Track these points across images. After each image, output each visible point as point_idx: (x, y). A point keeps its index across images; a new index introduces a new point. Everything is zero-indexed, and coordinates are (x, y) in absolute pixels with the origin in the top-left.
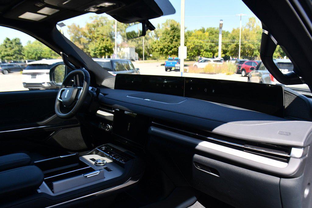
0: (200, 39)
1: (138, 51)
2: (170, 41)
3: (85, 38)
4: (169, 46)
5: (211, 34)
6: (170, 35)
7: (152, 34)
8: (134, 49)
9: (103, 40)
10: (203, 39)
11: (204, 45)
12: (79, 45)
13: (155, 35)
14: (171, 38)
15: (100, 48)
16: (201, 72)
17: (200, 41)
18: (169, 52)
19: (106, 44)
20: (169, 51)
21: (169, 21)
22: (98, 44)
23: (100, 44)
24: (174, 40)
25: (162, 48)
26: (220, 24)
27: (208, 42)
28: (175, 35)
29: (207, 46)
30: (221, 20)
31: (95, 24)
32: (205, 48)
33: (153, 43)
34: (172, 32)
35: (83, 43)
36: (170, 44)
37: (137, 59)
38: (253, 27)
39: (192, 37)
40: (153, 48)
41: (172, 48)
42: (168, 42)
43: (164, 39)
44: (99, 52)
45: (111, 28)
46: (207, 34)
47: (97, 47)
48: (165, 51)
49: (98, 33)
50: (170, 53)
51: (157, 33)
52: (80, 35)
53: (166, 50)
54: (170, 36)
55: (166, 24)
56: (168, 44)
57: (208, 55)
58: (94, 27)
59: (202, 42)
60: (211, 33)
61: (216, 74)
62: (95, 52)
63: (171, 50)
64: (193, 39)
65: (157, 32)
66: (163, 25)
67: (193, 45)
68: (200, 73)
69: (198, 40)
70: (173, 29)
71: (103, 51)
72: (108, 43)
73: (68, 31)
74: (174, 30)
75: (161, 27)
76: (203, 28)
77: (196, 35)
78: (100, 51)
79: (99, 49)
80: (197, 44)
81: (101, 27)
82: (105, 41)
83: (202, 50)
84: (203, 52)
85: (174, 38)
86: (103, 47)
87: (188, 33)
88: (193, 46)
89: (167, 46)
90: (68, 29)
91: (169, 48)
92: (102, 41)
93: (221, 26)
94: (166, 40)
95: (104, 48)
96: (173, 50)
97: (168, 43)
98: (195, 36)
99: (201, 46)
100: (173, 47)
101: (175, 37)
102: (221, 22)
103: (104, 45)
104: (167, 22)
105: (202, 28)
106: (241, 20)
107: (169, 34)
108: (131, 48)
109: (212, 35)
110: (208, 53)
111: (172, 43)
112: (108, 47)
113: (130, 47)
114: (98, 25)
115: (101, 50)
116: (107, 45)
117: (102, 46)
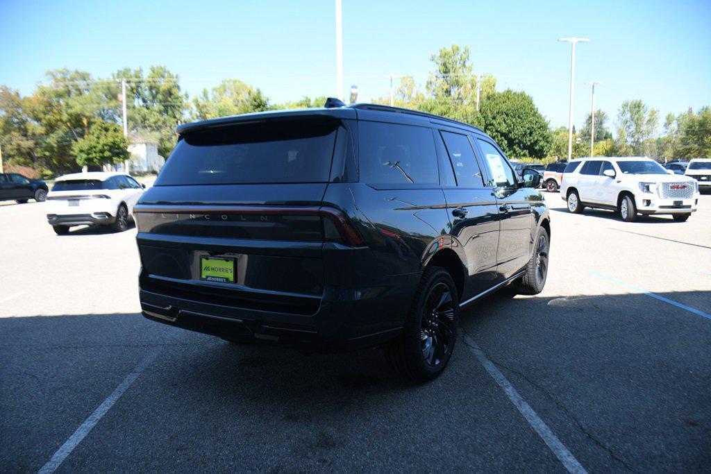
3: (37, 123)
7: (191, 113)
8: (156, 147)
9: (107, 130)
12: (22, 140)
13: (198, 114)
15: (100, 147)
19: (114, 138)
21: (228, 82)
22: (93, 138)
23: (98, 138)
26: (352, 94)
30: (354, 87)
35: (34, 134)
38: (410, 97)
44: (98, 155)
47: (93, 144)
49: (70, 111)
51: (204, 110)
52: (24, 115)
55: (222, 90)
58: (59, 96)
62: (91, 156)
65: (203, 107)
66: (214, 93)
71: (107, 154)
72: (117, 137)
74: (261, 107)
75: (210, 97)
76: (307, 98)
78: (101, 154)
79: (97, 150)
81: (76, 98)
82: (110, 133)
86: (106, 145)
92: (104, 132)
93: (354, 98)
95: (111, 147)
102: (354, 91)
103: (110, 140)
104: (224, 86)
105: (305, 99)
106: (391, 86)
108: (149, 145)
112: (118, 146)
113: (146, 144)
115: (102, 151)
116: (116, 139)
117: (105, 143)
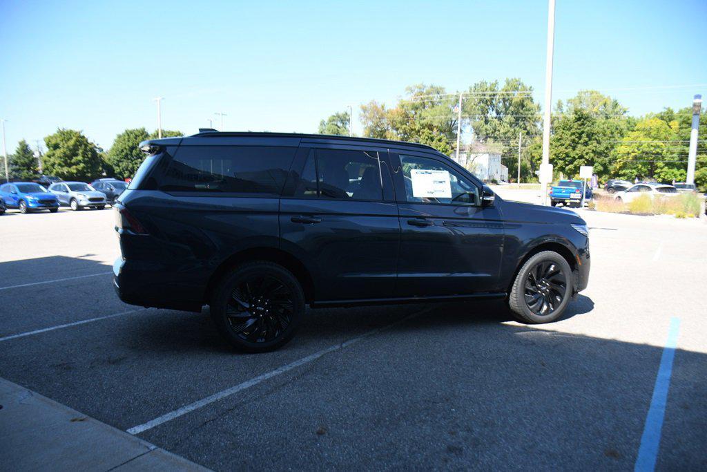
0: (655, 138)
1: (509, 162)
2: (570, 145)
3: (395, 132)
4: (567, 155)
5: (684, 125)
6: (573, 130)
8: (500, 156)
10: (663, 137)
11: (664, 152)
14: (573, 137)
16: (623, 211)
17: (657, 142)
18: (567, 168)
20: (567, 165)
21: (585, 93)
24: (582, 141)
25: (554, 159)
26: (696, 105)
27: (675, 144)
28: (583, 132)
29: (672, 153)
30: (698, 97)
31: (418, 102)
32: (667, 159)
33: (535, 149)
34: (576, 125)
36: (570, 149)
37: (506, 179)
39: (636, 134)
40: (533, 157)
41: (574, 159)
42: (566, 145)
43: (559, 140)
45: (450, 112)
46: (675, 124)
48: (559, 165)
49: (422, 122)
50: (570, 169)
52: (386, 125)
53: (560, 163)
54: (573, 134)
55: (577, 101)
56: (567, 151)
57: (675, 175)
58: (416, 108)
59: (660, 143)
60: (684, 122)
61: (653, 215)
63: (571, 162)
64: (638, 137)
66: (569, 104)
67: (636, 150)
68: (621, 213)
69: (650, 140)
70: (579, 119)
73: (360, 116)
74: (582, 120)
75: (565, 109)
77: (648, 128)
80: (647, 150)
81: (429, 110)
83: (660, 164)
84: (662, 168)
85: (580, 138)
87: (629, 123)
88: (638, 153)
89: (564, 156)
90: (362, 113)
91: (567, 158)
93: (698, 109)
94: (563, 142)
96: (575, 163)
97: (566, 148)
98: (644, 130)
99: (658, 153)
100: (577, 157)
101: (584, 135)
102: (697, 101)
104: (580, 97)
107: (569, 129)
108: (492, 154)
109: (686, 128)
110: (675, 171)
111: (574, 148)
113: (489, 154)
114: (423, 105)
